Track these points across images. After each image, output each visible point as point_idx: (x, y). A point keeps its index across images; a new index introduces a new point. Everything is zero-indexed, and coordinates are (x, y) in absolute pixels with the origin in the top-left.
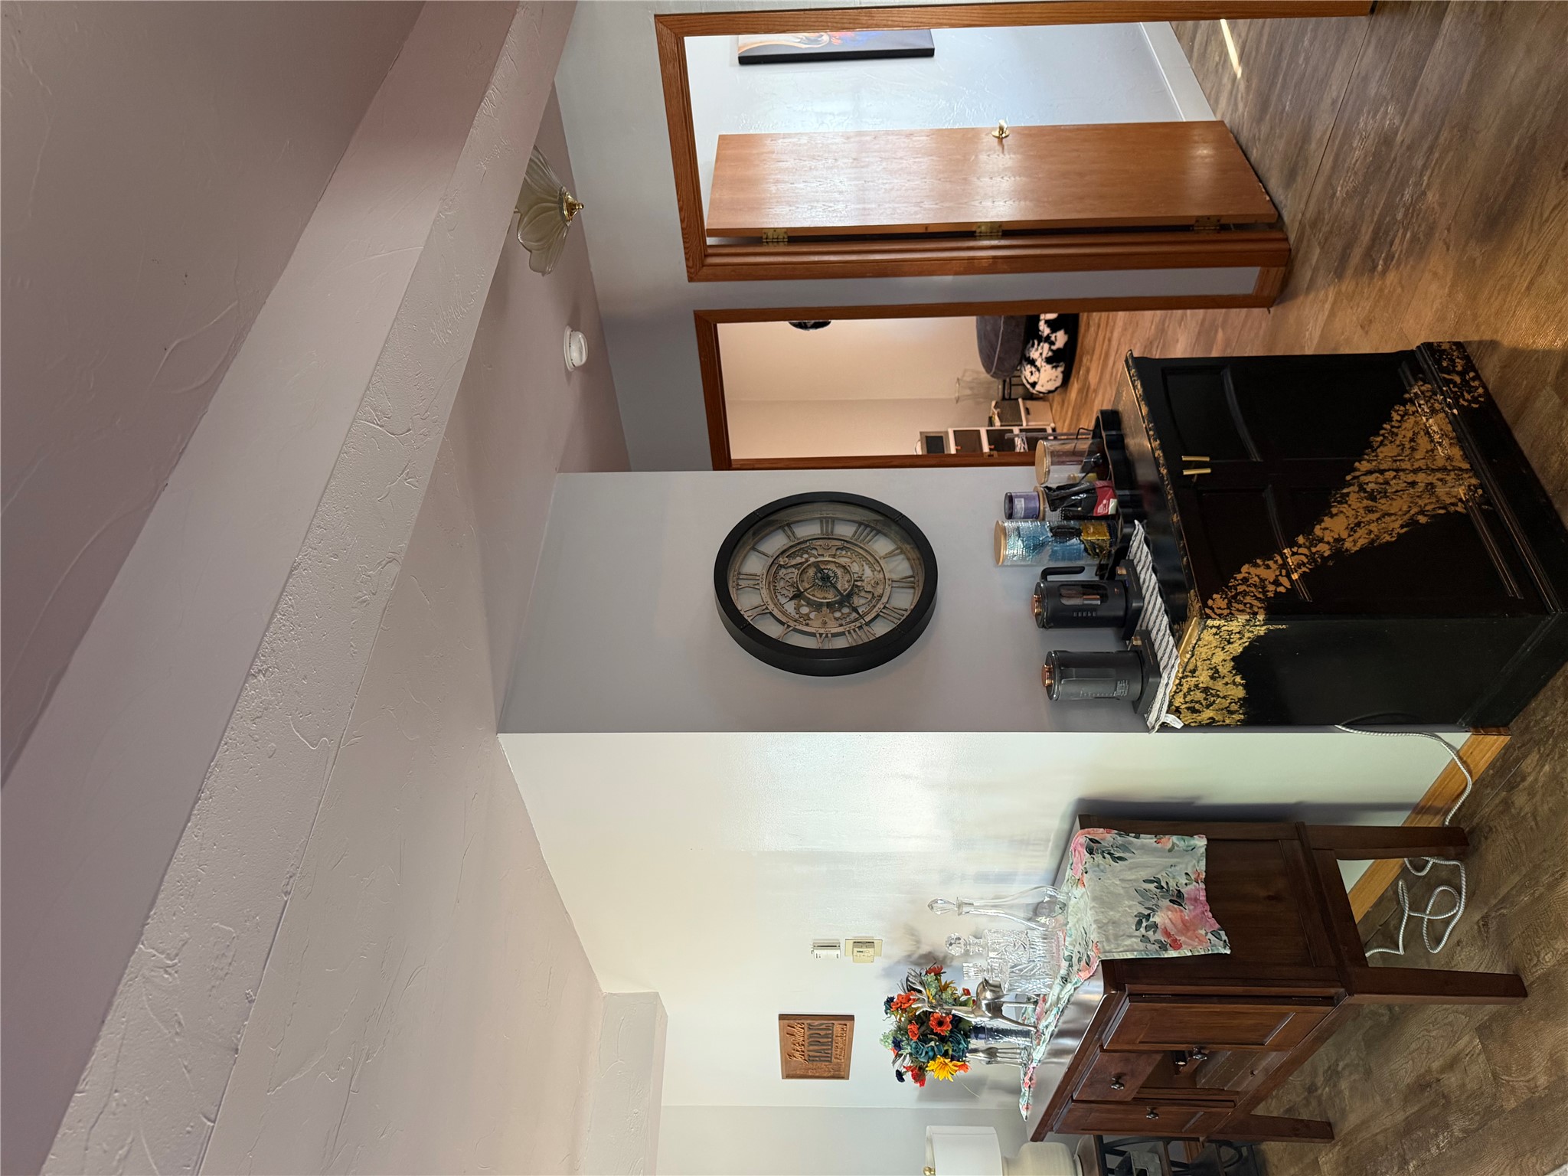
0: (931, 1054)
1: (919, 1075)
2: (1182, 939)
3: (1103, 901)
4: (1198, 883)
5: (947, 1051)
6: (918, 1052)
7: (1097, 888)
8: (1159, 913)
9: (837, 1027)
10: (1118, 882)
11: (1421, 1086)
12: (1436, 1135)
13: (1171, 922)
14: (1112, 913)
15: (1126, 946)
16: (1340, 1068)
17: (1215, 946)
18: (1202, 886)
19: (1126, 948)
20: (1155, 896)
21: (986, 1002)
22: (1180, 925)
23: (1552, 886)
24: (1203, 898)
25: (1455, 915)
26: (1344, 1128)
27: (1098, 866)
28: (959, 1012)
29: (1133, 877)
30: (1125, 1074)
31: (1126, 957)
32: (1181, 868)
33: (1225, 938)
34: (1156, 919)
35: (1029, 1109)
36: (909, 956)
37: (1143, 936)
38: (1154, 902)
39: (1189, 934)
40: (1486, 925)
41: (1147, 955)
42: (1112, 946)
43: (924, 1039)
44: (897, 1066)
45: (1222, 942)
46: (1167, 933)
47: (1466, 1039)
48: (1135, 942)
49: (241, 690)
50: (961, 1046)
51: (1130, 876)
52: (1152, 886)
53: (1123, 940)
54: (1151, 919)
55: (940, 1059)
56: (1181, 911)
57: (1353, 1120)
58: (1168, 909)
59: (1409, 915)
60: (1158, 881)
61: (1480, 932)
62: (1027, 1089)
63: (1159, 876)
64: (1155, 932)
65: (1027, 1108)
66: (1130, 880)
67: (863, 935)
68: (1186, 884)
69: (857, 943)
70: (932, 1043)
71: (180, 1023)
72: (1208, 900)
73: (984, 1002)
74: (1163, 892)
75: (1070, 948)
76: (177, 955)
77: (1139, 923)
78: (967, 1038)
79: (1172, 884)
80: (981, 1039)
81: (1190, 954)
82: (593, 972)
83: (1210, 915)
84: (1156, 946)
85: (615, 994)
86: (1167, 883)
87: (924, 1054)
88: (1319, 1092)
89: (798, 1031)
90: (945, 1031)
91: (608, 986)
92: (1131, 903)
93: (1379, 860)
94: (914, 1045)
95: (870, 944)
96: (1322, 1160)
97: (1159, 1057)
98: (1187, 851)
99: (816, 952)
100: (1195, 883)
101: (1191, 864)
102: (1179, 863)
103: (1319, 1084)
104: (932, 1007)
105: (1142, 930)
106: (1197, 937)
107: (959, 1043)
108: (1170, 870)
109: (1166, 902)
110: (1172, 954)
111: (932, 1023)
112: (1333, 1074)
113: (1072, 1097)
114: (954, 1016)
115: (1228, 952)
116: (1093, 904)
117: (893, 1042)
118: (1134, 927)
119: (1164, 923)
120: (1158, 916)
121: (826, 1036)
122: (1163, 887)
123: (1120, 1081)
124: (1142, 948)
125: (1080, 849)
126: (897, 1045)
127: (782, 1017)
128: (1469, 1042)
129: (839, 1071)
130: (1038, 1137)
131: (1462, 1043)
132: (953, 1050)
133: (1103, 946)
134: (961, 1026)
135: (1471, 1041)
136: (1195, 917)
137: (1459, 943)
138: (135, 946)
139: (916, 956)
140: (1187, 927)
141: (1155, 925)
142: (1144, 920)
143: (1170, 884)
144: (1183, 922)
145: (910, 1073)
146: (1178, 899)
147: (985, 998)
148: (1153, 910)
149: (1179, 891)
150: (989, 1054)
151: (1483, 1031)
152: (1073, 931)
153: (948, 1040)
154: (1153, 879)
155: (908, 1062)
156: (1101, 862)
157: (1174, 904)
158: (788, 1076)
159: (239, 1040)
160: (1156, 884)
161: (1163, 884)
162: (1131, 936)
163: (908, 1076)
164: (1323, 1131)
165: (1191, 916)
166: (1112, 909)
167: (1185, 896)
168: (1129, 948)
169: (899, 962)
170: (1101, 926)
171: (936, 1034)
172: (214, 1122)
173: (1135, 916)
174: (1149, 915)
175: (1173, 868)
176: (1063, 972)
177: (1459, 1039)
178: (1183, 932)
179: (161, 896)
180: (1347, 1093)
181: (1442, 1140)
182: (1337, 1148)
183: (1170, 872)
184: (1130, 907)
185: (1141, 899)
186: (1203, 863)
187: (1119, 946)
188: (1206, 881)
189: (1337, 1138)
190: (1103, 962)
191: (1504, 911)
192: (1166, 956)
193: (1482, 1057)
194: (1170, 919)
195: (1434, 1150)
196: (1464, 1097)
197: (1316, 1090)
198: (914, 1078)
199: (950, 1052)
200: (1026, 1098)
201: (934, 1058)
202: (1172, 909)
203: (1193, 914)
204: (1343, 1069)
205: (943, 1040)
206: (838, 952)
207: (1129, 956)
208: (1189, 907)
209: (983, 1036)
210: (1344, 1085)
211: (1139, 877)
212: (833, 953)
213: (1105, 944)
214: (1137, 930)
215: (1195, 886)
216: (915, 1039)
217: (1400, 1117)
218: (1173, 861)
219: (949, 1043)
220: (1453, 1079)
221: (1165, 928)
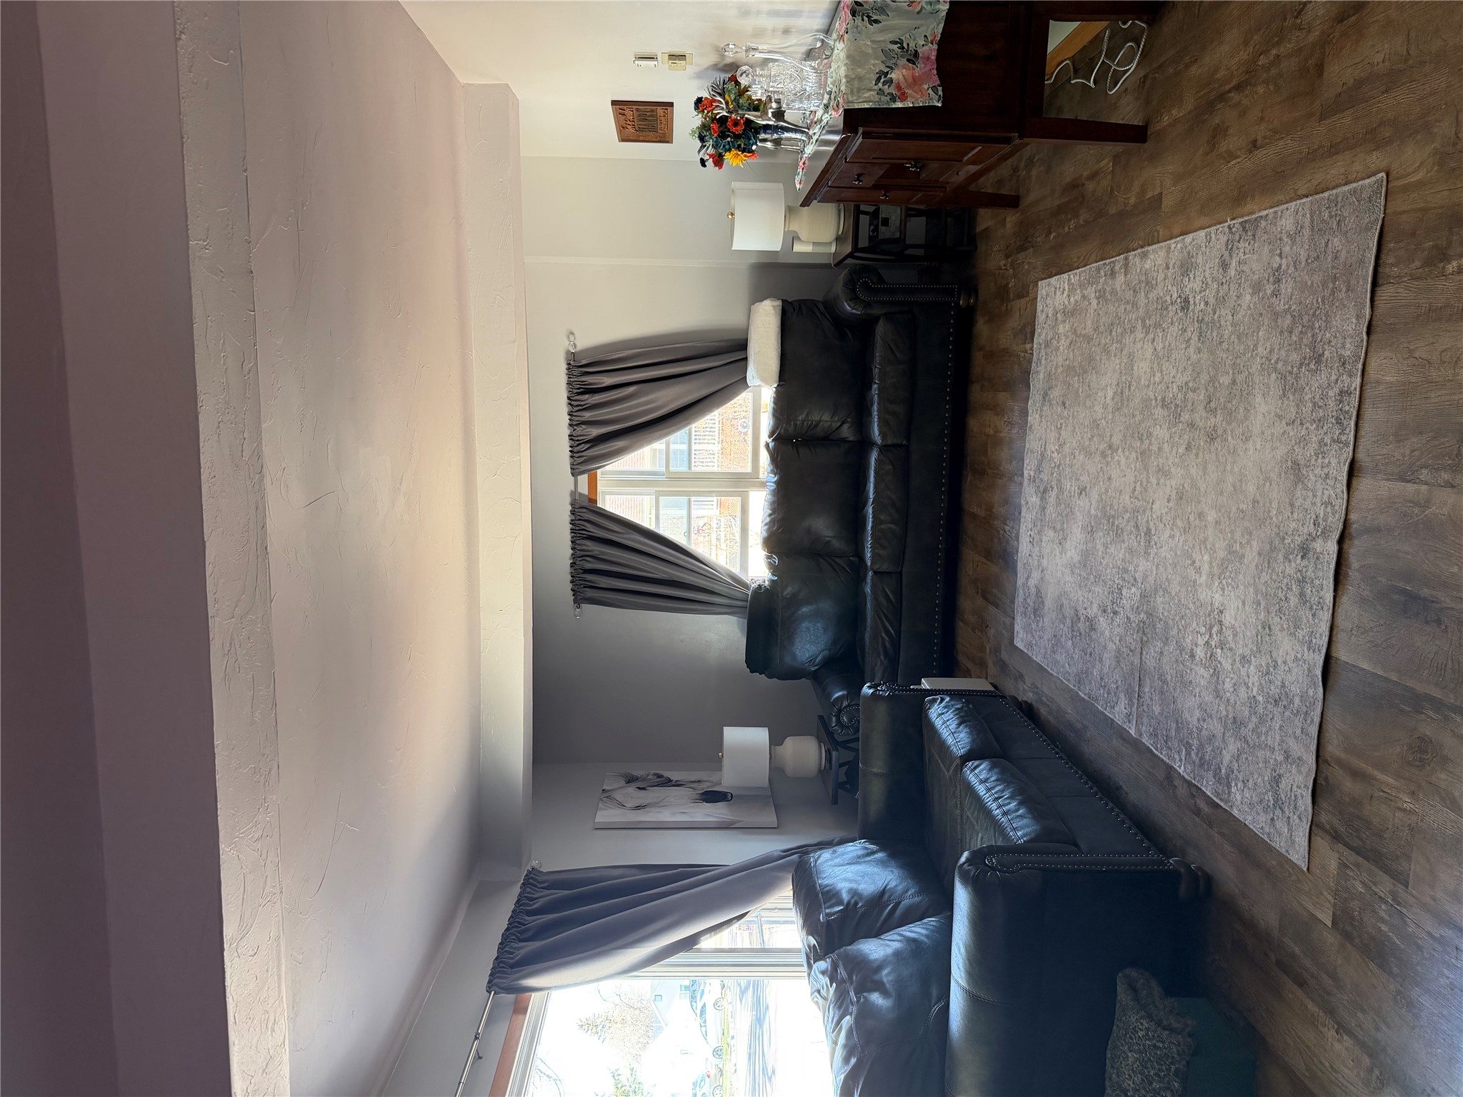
0: (727, 147)
1: (719, 161)
2: (909, 92)
3: (854, 59)
4: (932, 44)
5: (739, 146)
6: (717, 145)
7: (852, 48)
8: (896, 71)
9: (660, 111)
10: (869, 44)
11: (1075, 185)
12: (1071, 220)
13: (904, 78)
14: (859, 70)
15: (865, 97)
16: (1035, 160)
17: (931, 99)
18: (935, 47)
19: (864, 99)
20: (896, 56)
21: (772, 110)
22: (911, 80)
23: (1187, 66)
24: (933, 58)
25: (1130, 69)
26: (1025, 203)
27: (857, 28)
28: (751, 116)
29: (882, 39)
30: (863, 174)
31: (863, 107)
32: (922, 31)
33: (940, 93)
34: (893, 76)
35: (801, 183)
36: (716, 65)
37: (880, 89)
38: (894, 61)
39: (916, 88)
40: (1144, 82)
41: (879, 105)
42: (855, 98)
43: (723, 136)
44: (701, 155)
45: (937, 97)
46: (899, 87)
47: (1106, 161)
48: (873, 95)
49: (177, 54)
50: (751, 141)
51: (880, 37)
52: (895, 47)
53: (863, 93)
54: (889, 76)
55: (734, 152)
56: (914, 69)
57: (1032, 197)
58: (904, 67)
59: (1103, 60)
60: (901, 42)
61: (1139, 86)
62: (801, 170)
63: (903, 38)
64: (889, 86)
65: (800, 183)
66: (880, 41)
67: (677, 50)
68: (923, 45)
69: (673, 57)
70: (729, 139)
71: (221, 271)
72: (937, 60)
73: (770, 111)
74: (904, 52)
75: (831, 86)
76: (207, 238)
77: (879, 79)
78: (757, 134)
79: (912, 45)
80: (768, 133)
81: (911, 105)
82: (449, 69)
83: (935, 72)
84: (888, 98)
85: (471, 85)
86: (908, 44)
87: (722, 147)
88: (1020, 173)
89: (628, 112)
90: (739, 130)
91: (463, 78)
92: (876, 61)
93: (1085, 22)
94: (715, 139)
95: (682, 57)
96: (1008, 220)
97: (887, 166)
98: (932, 13)
99: (636, 62)
100: (930, 45)
101: (931, 27)
102: (922, 25)
103: (1020, 168)
104: (729, 112)
105: (880, 85)
106: (920, 91)
107: (750, 139)
108: (913, 32)
109: (904, 61)
110: (899, 105)
111: (729, 124)
112: (1030, 163)
113: (828, 183)
114: (746, 118)
115: (940, 105)
116: (847, 61)
117: (699, 137)
118: (874, 83)
119: (899, 78)
120: (895, 73)
121: (651, 116)
122: (904, 48)
123: (860, 178)
124: (877, 100)
125: (846, 9)
126: (702, 139)
127: (614, 103)
128: (1106, 163)
129: (665, 137)
130: (806, 203)
131: (1103, 163)
132: (744, 144)
133: (848, 98)
134: (753, 125)
135: (1108, 164)
136: (923, 74)
137: (1126, 89)
138: (188, 244)
139: (721, 65)
140: (915, 82)
141: (891, 81)
142: (883, 77)
143: (910, 45)
144: (914, 78)
145: (711, 159)
146: (913, 58)
147: (771, 108)
148: (891, 68)
149: (916, 51)
150: (774, 143)
151: (1116, 158)
152: (834, 74)
153: (741, 137)
154: (898, 40)
155: (711, 151)
156: (860, 24)
157: (910, 62)
158: (623, 139)
159: (251, 266)
160: (899, 45)
161: (905, 45)
162: (870, 90)
163: (710, 163)
164: (1012, 202)
165: (920, 73)
166: (860, 67)
167: (920, 55)
168: (866, 101)
169: (707, 69)
170: (850, 81)
171: (732, 132)
172: (254, 311)
173: (877, 73)
174: (887, 72)
175: (916, 30)
176: (825, 101)
177: (1104, 159)
178: (909, 86)
179: (188, 211)
180: (1034, 179)
181: (1072, 224)
182: (1018, 214)
183: (913, 34)
184: (874, 65)
185: (884, 58)
186: (942, 26)
187: (859, 97)
188: (940, 43)
189: (1020, 207)
190: (846, 111)
191: (1157, 75)
192: (894, 106)
193: (1110, 177)
194: (903, 76)
195: (1066, 229)
196: (1092, 199)
197: (1018, 171)
198: (714, 164)
199: (742, 146)
200: (800, 176)
201: (729, 150)
202: (907, 67)
203: (923, 71)
204: (1037, 161)
205: (737, 137)
206: (656, 63)
207: (866, 106)
208: (920, 65)
209: (770, 131)
210: (1034, 172)
211: (887, 38)
212: (652, 63)
213: (849, 96)
214: (876, 85)
215: (930, 47)
216: (716, 135)
217: (1057, 203)
218: (918, 23)
219: (742, 139)
220: (1091, 186)
221: (898, 83)
